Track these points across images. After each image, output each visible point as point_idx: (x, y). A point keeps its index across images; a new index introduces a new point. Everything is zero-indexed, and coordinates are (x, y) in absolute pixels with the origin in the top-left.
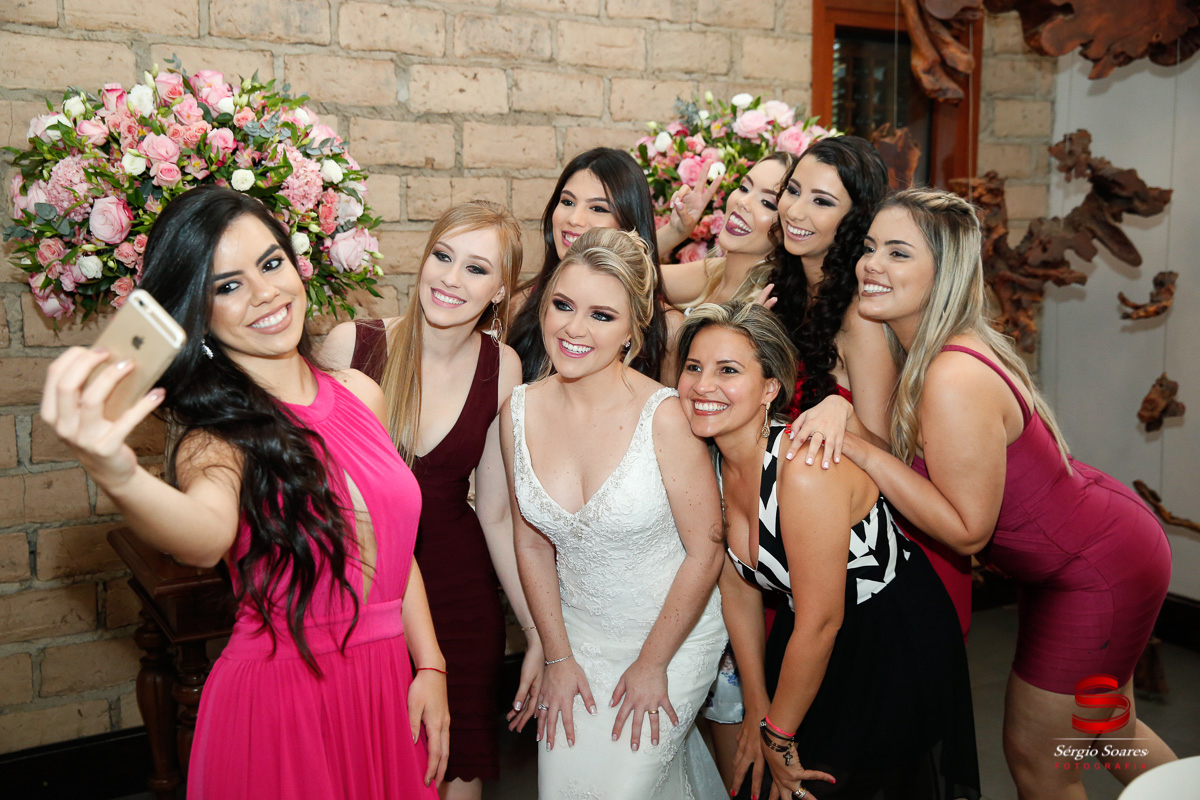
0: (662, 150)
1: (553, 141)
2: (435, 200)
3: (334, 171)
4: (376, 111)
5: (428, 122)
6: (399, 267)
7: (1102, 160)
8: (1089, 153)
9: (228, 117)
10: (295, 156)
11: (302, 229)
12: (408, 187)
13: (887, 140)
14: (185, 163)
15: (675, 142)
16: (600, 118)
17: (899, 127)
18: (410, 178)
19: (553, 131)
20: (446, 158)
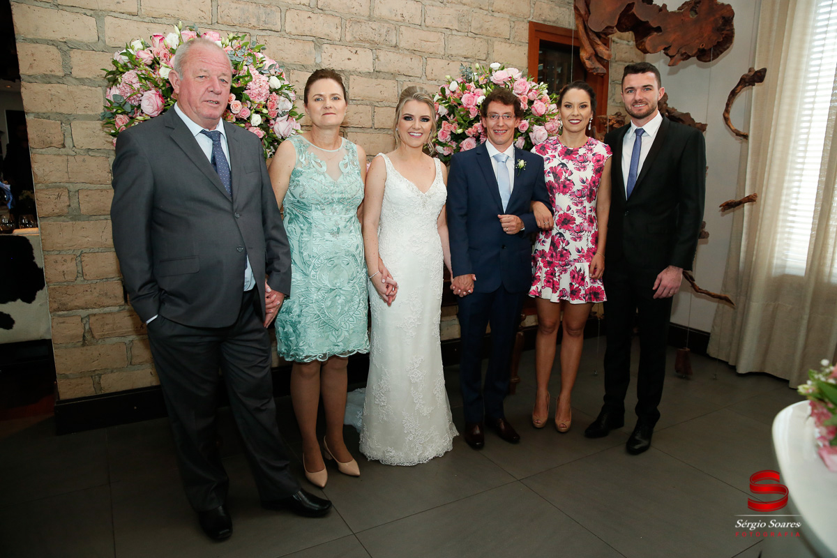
0: (453, 90)
1: (396, 88)
3: (276, 83)
4: (304, 67)
7: (673, 108)
8: (667, 105)
10: (254, 72)
11: (257, 112)
15: (460, 86)
16: (420, 78)
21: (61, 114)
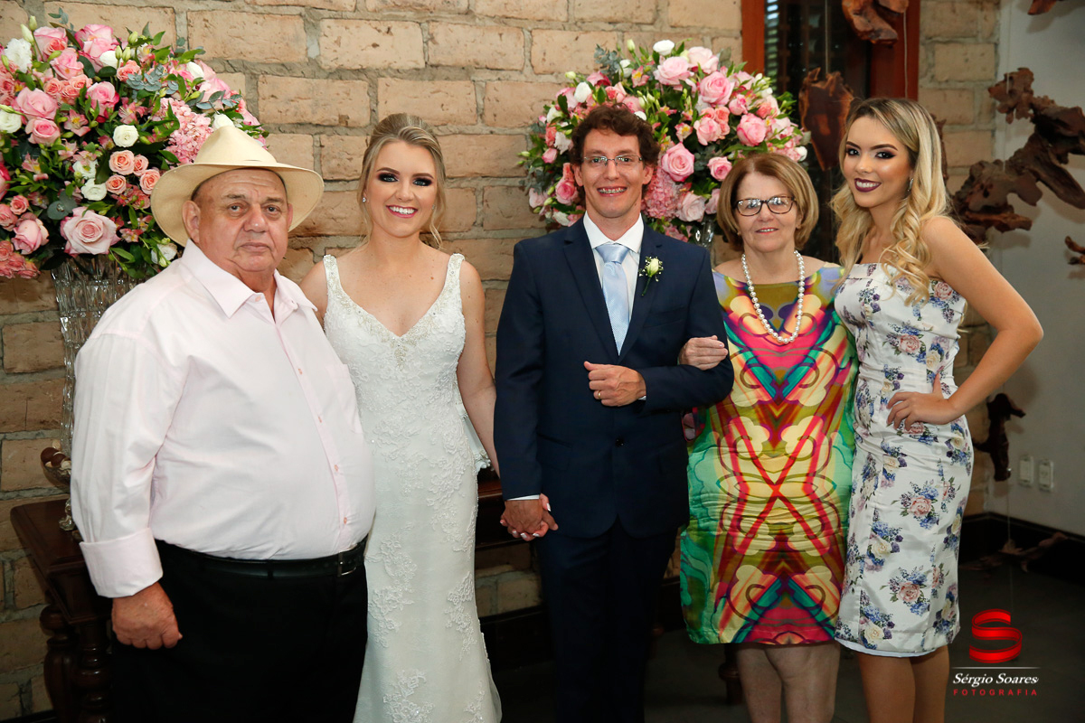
0: (582, 101)
1: (473, 96)
2: (350, 159)
4: (285, 68)
5: (341, 79)
6: (314, 228)
7: (1045, 99)
8: (1031, 93)
9: (112, 71)
10: (182, 111)
12: (321, 146)
13: (818, 85)
14: (64, 119)
15: (594, 92)
16: (521, 71)
17: (832, 71)
18: (323, 137)
19: (472, 86)
20: (359, 114)
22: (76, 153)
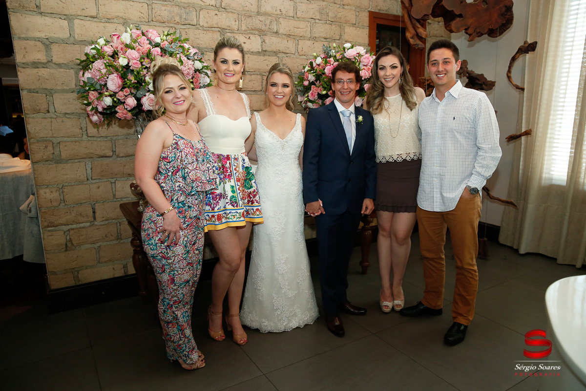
0: (319, 64)
3: (198, 65)
7: (472, 71)
8: (467, 68)
9: (159, 44)
10: (184, 59)
14: (143, 60)
15: (323, 60)
16: (294, 54)
21: (46, 89)
22: (147, 73)
